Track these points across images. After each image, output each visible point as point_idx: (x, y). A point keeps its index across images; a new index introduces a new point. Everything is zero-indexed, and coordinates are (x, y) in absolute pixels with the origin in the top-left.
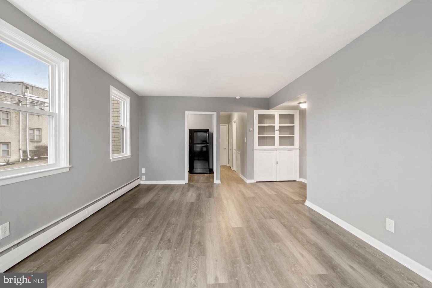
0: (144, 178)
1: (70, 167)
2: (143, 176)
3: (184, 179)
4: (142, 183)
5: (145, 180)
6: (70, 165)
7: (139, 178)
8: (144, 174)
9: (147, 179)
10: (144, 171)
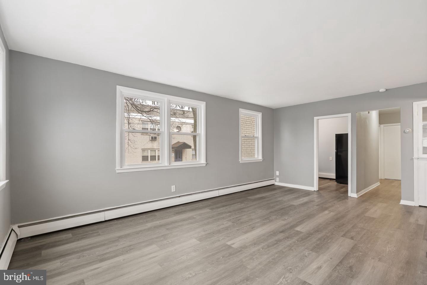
0: (278, 179)
1: (206, 164)
2: (277, 178)
3: (313, 186)
4: (276, 184)
5: (278, 181)
6: (206, 162)
7: (274, 179)
8: (278, 176)
9: (280, 181)
10: (277, 173)
